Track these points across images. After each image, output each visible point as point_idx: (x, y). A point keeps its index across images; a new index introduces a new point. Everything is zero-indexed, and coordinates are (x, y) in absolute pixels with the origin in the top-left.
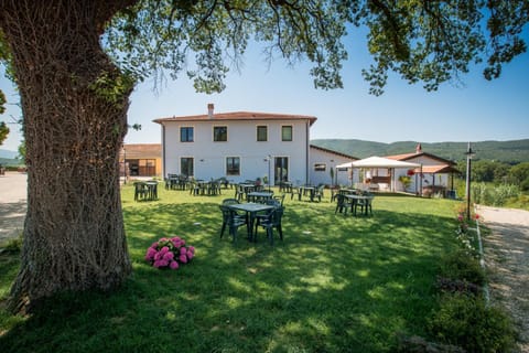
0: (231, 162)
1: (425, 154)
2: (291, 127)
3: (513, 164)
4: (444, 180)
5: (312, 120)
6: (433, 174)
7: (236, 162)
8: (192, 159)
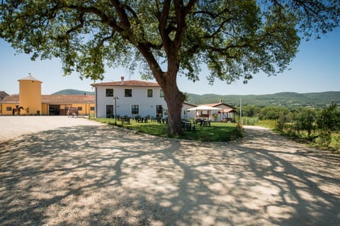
0: (134, 107)
3: (262, 107)
4: (231, 115)
6: (227, 113)
7: (137, 107)
8: (112, 106)
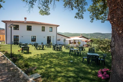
0: (33, 37)
1: (83, 37)
2: (52, 27)
5: (58, 26)
7: (34, 37)
8: (18, 36)
